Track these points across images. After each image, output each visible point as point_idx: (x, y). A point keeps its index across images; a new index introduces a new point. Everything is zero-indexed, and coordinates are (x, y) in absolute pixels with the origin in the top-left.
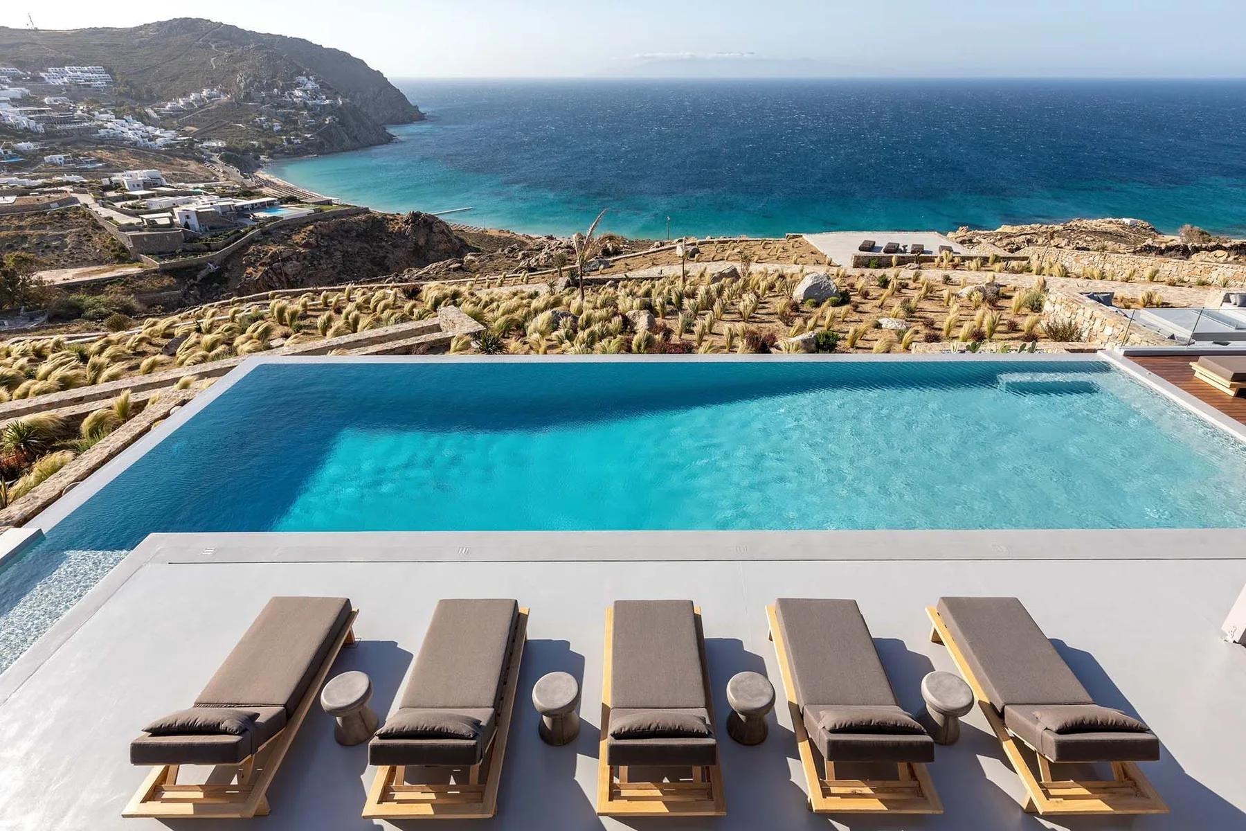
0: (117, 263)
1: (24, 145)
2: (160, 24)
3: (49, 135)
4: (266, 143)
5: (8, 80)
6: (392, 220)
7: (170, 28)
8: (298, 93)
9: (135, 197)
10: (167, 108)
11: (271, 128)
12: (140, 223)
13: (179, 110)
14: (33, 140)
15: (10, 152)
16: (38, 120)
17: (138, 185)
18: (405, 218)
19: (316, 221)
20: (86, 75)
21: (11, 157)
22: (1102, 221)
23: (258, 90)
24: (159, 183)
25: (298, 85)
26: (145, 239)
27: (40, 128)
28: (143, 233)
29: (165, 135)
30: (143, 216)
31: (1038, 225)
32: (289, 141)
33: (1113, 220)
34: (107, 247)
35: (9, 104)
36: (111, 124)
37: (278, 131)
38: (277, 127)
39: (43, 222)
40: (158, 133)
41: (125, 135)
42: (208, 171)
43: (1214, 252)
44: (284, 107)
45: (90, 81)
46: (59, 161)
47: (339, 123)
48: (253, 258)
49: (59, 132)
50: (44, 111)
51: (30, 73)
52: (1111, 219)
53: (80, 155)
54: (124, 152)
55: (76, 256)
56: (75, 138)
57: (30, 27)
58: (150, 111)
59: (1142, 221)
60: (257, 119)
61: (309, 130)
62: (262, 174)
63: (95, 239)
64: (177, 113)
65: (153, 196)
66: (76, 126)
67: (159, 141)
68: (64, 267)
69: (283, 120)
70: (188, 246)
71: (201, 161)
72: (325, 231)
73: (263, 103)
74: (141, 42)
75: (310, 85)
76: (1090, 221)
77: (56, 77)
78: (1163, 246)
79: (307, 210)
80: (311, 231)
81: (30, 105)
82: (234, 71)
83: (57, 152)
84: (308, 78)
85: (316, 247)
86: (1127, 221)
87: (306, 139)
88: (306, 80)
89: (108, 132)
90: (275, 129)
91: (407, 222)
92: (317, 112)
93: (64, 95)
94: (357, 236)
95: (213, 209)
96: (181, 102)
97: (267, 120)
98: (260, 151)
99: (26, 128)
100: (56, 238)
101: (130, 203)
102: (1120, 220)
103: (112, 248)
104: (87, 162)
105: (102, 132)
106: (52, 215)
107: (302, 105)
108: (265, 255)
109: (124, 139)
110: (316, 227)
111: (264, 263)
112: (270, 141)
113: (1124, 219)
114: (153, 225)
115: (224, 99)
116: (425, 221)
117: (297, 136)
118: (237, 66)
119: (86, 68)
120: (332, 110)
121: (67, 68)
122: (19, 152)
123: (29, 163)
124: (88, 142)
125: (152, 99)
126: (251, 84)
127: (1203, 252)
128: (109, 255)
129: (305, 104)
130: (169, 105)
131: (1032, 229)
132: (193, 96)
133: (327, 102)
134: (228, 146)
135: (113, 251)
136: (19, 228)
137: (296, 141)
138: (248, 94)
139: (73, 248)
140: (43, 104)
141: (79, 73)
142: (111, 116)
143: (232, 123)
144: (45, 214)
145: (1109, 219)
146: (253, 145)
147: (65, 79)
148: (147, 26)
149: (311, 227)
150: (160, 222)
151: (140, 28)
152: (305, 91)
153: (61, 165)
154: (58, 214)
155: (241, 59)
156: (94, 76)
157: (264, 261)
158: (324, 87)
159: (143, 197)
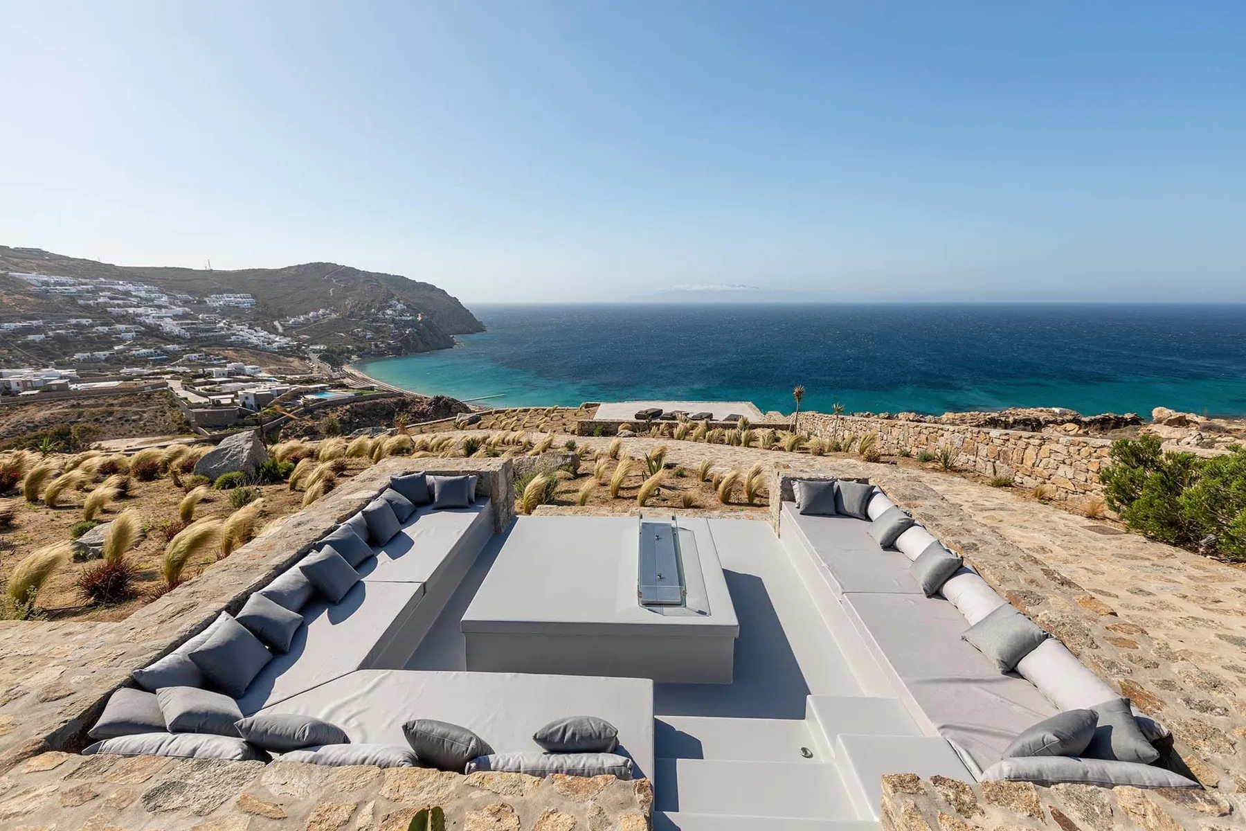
0: (179, 434)
1: (170, 347)
2: (299, 266)
3: (192, 340)
4: (358, 347)
5: (179, 303)
6: (419, 402)
7: (306, 269)
8: (389, 312)
9: (215, 383)
10: (291, 322)
11: (365, 336)
12: (207, 403)
13: (300, 323)
14: (179, 344)
15: (159, 351)
16: (187, 330)
17: (224, 374)
18: (429, 401)
19: (354, 402)
20: (238, 299)
21: (159, 355)
22: (1035, 409)
23: (361, 310)
24: (242, 373)
25: (390, 306)
26: (206, 415)
27: (188, 335)
28: (206, 410)
29: (282, 341)
30: (209, 397)
31: (977, 413)
32: (376, 346)
33: (1044, 409)
34: (175, 422)
35: (171, 318)
36: (243, 332)
37: (369, 339)
38: (369, 335)
39: (132, 401)
40: (277, 339)
41: (250, 341)
42: (307, 366)
43: (1064, 426)
44: (377, 322)
45: (240, 303)
46: (193, 358)
47: (417, 333)
48: (290, 431)
49: (201, 337)
50: (195, 324)
51: (197, 298)
52: (1042, 408)
53: (211, 354)
54: (246, 353)
55: (147, 428)
56: (213, 342)
57: (208, 268)
58: (276, 323)
59: (1070, 411)
60: (355, 330)
61: (393, 338)
62: (347, 369)
63: (168, 414)
64: (296, 326)
65: (230, 382)
66: (215, 334)
67: (275, 345)
68: (134, 436)
69: (375, 330)
70: (240, 421)
71: (303, 359)
72: (360, 410)
73: (362, 319)
74: (283, 278)
75: (399, 306)
76: (1024, 410)
77: (214, 301)
78: (1011, 420)
79: (350, 394)
80: (347, 411)
81: (188, 319)
82: (345, 298)
83: (195, 351)
84: (399, 302)
85: (349, 423)
86: (1057, 410)
87: (389, 344)
88: (397, 303)
89: (238, 338)
90: (368, 337)
91: (430, 404)
92: (401, 325)
93: (217, 313)
94: (386, 414)
95: (269, 392)
96: (302, 318)
97: (363, 331)
98: (351, 352)
99: (177, 335)
100: (136, 413)
101: (207, 387)
102: (1050, 409)
103: (179, 422)
104: (215, 360)
105: (233, 338)
106: (141, 395)
107: (391, 319)
108: (301, 429)
109: (248, 343)
110: (352, 407)
111: (298, 435)
112: (361, 345)
113: (1053, 409)
114: (217, 404)
115: (334, 316)
116: (446, 403)
117: (383, 342)
118: (348, 294)
119: (238, 295)
120: (413, 324)
121: (225, 295)
122: (166, 352)
123: (169, 359)
124: (222, 346)
125: (281, 316)
126: (356, 306)
127: (1051, 425)
128: (174, 427)
129: (393, 319)
130: (293, 320)
131: (972, 415)
132: (311, 314)
133: (411, 318)
134: (328, 349)
135: (179, 424)
136: (112, 405)
137: (381, 346)
138: (352, 313)
139: (148, 421)
140: (198, 319)
141: (232, 299)
142: (245, 328)
143: (336, 333)
144: (136, 395)
145: (1040, 409)
146: (348, 348)
147: (221, 303)
148: (290, 268)
149: (348, 406)
150: (223, 402)
151: (285, 269)
152: (395, 311)
153: (194, 361)
154: (146, 395)
155: (352, 289)
156: (243, 300)
157: (298, 433)
158: (409, 308)
159: (221, 382)
